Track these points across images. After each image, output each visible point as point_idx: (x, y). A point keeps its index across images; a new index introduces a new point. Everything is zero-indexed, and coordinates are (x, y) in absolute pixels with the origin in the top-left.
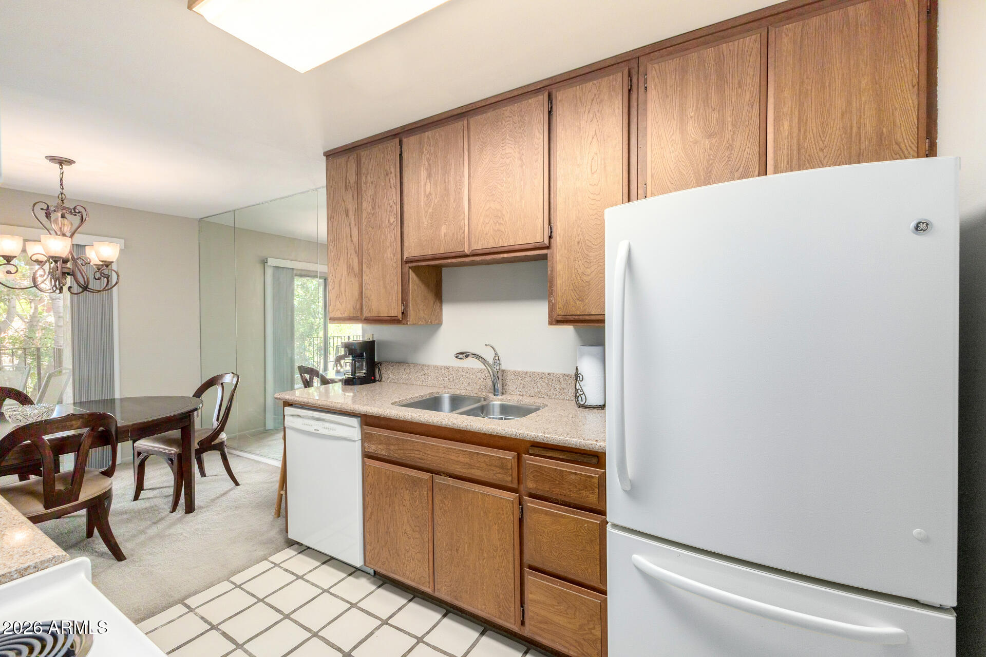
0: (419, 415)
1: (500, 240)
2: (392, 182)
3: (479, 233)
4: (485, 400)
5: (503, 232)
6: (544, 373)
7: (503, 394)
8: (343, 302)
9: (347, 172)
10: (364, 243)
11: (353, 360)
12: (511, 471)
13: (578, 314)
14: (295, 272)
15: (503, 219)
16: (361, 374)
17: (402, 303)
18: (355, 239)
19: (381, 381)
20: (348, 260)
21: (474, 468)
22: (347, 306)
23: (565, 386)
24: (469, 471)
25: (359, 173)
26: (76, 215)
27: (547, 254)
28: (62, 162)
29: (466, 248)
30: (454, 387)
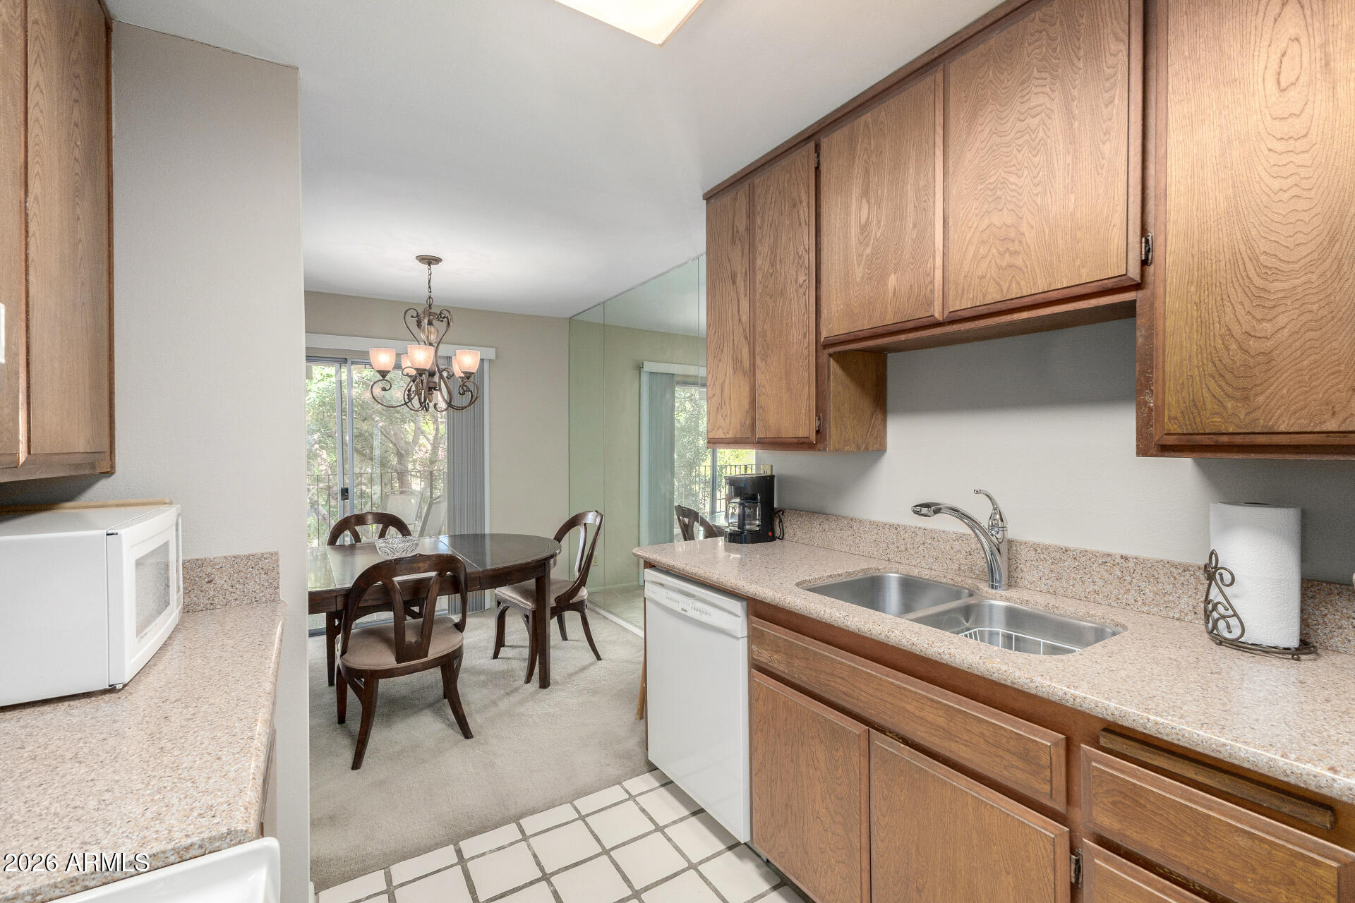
0: (844, 614)
1: (1014, 285)
2: (802, 217)
3: (965, 277)
4: (971, 595)
5: (1021, 269)
6: (1109, 555)
7: (1010, 586)
8: (726, 415)
9: (734, 216)
10: (759, 322)
11: (740, 504)
12: (1048, 772)
13: (1231, 430)
14: (677, 379)
15: (1021, 242)
16: (753, 526)
17: (817, 415)
18: (745, 318)
19: (782, 539)
20: (734, 349)
21: (956, 742)
22: (732, 423)
23: (1169, 588)
24: (946, 744)
25: (751, 215)
26: (442, 321)
27: (1135, 301)
28: (430, 261)
29: (936, 308)
30: (907, 562)
